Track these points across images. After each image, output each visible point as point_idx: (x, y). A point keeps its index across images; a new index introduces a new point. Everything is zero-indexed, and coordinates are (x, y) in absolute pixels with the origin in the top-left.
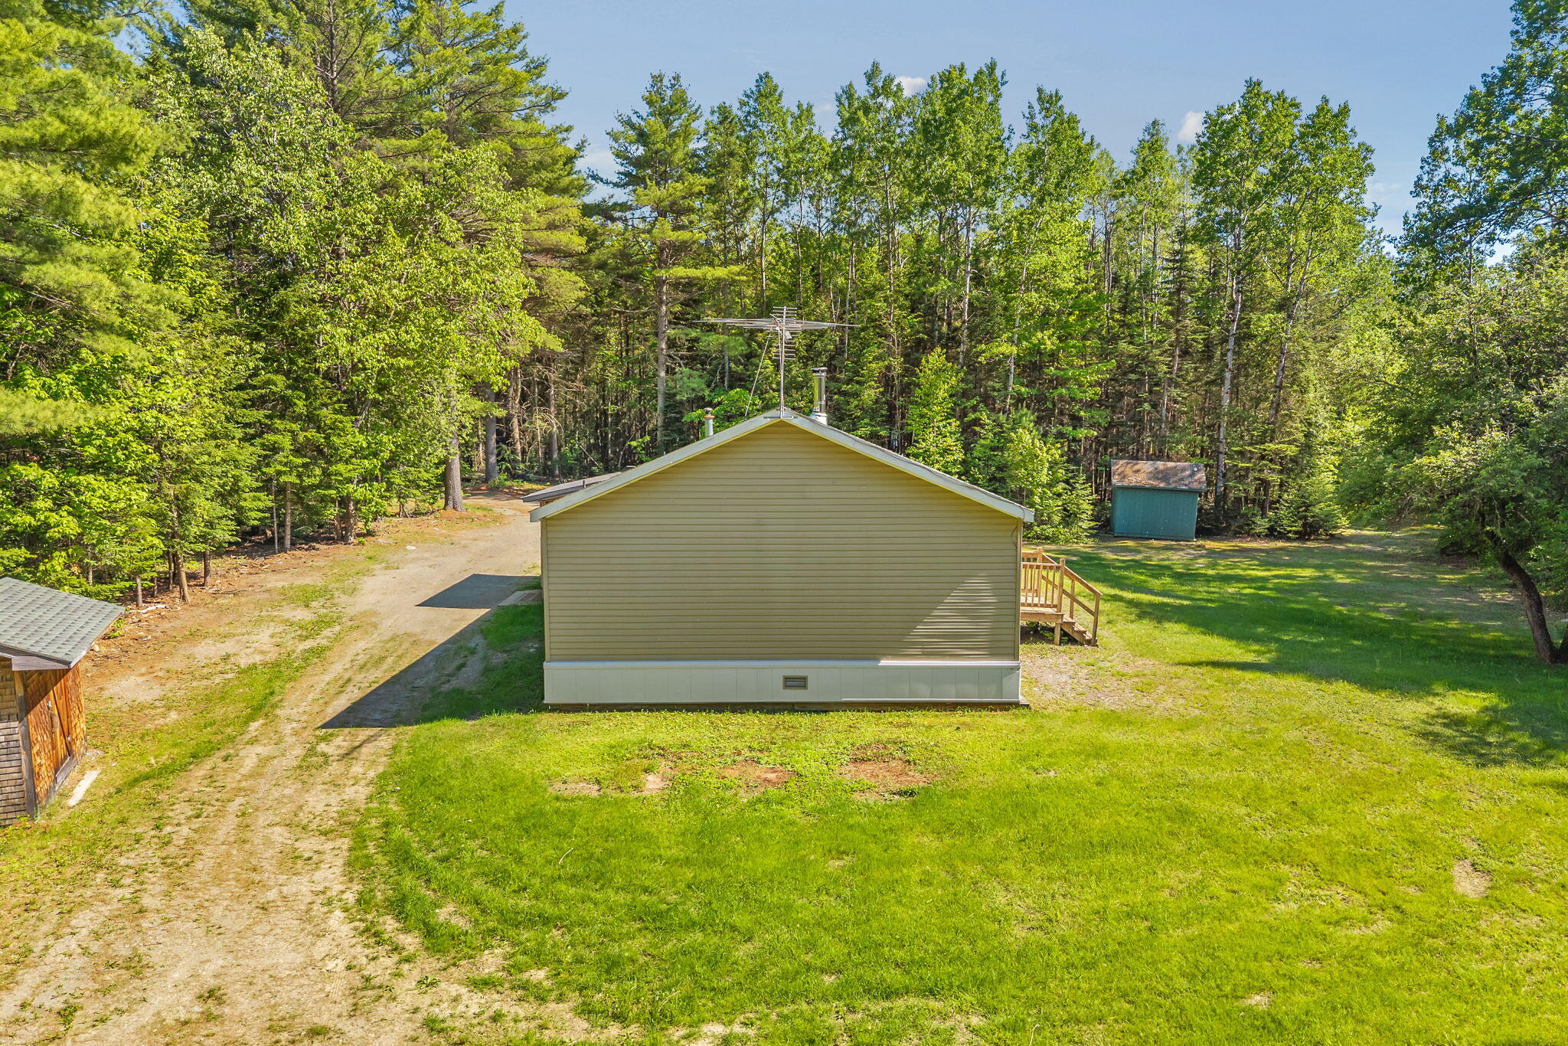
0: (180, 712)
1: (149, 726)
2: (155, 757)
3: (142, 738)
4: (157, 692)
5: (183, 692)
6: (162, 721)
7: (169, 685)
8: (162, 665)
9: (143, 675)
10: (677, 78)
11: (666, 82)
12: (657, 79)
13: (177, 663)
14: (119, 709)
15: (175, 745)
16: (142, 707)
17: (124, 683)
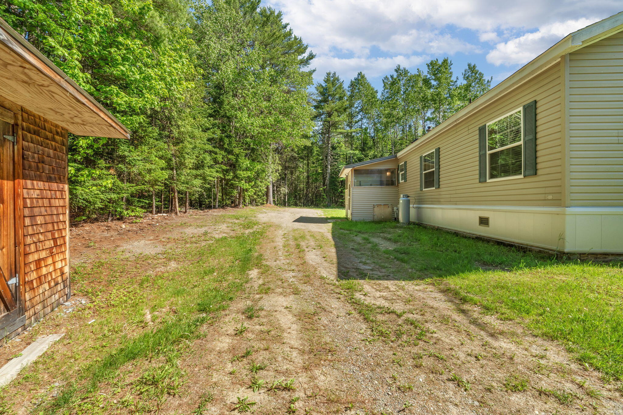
0: (178, 262)
1: (150, 272)
2: (153, 309)
3: (141, 284)
4: (160, 249)
5: (179, 250)
6: (162, 269)
7: (169, 246)
8: (164, 236)
9: (151, 240)
10: (335, 74)
11: (331, 75)
12: (328, 74)
13: (175, 235)
14: (127, 260)
15: (178, 293)
16: (147, 258)
17: (136, 243)
